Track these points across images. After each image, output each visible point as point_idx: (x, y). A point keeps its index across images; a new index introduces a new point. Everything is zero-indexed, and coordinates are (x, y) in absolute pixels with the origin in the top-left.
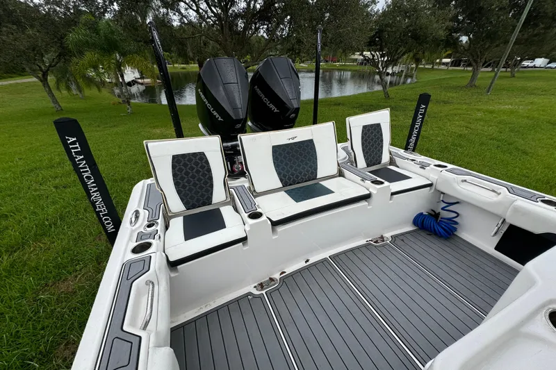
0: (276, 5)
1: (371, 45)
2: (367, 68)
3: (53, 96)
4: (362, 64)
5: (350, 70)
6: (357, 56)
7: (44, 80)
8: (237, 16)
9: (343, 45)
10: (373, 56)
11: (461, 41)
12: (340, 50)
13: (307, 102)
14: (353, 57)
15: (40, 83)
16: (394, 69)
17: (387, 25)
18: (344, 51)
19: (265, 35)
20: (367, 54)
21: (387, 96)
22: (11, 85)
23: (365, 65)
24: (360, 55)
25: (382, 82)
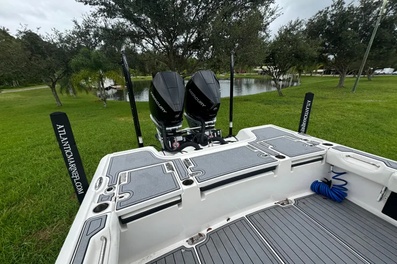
0: (204, 40)
1: (267, 62)
2: (265, 77)
3: (58, 97)
4: (261, 74)
5: (253, 78)
6: (258, 69)
7: (53, 87)
8: (178, 46)
9: (248, 62)
10: (269, 69)
11: (329, 58)
12: (247, 65)
13: (225, 99)
14: (255, 70)
15: (51, 89)
16: (284, 77)
17: (277, 50)
18: (249, 66)
19: (196, 57)
20: (265, 67)
21: (281, 95)
22: (32, 90)
23: (264, 74)
24: (260, 68)
25: (276, 85)
